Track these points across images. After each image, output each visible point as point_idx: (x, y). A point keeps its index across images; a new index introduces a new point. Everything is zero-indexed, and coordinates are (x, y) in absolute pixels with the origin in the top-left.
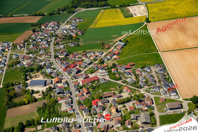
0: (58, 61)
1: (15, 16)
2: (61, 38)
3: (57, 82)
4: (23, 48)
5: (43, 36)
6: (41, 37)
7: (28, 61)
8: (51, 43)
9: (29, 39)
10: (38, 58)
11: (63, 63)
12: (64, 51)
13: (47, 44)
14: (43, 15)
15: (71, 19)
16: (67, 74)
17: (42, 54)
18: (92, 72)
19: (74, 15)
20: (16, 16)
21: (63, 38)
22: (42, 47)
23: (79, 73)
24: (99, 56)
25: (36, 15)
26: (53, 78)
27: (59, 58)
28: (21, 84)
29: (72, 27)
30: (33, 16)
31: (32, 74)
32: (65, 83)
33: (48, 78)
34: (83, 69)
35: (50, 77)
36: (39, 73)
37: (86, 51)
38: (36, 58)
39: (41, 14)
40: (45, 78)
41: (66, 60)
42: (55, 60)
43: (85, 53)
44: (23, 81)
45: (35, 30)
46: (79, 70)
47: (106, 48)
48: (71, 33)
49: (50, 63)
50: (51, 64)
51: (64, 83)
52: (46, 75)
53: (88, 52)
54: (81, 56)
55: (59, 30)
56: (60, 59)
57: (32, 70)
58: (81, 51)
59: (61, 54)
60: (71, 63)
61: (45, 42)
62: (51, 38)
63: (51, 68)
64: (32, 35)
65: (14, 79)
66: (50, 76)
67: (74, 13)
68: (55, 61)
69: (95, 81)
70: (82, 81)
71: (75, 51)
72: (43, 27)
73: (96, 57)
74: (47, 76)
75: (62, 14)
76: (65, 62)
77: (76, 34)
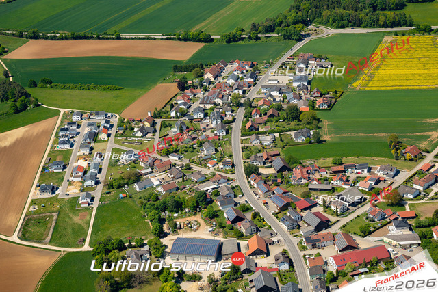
0: (255, 185)
1: (126, 39)
2: (265, 114)
3: (257, 252)
4: (149, 136)
5: (210, 103)
6: (202, 106)
7: (163, 176)
8: (233, 125)
9: (168, 108)
10: (196, 168)
11: (274, 193)
12: (274, 155)
13: (223, 128)
14: (209, 40)
15: (292, 58)
16: (285, 227)
17: (208, 159)
18: (366, 232)
19: (300, 45)
20: (129, 39)
21: (272, 115)
22: (208, 136)
23: (325, 231)
24: (385, 180)
25: (186, 39)
26: (241, 236)
27: (259, 174)
28: (146, 248)
29: (296, 81)
30: (179, 39)
31: (177, 218)
32: (281, 259)
33: (226, 235)
34: (338, 218)
35: (231, 233)
36: (198, 218)
37: (344, 160)
38: (190, 169)
39: (201, 37)
40: (217, 235)
41: (282, 182)
42: (246, 181)
43: (341, 168)
44: (152, 238)
45: (186, 82)
46: (324, 219)
47: (408, 158)
48: (295, 101)
49: (233, 188)
50: (236, 191)
51: (277, 259)
52: (222, 226)
53: (351, 166)
54: (328, 176)
55: (258, 87)
56: (263, 178)
57: (178, 206)
58: (329, 161)
59: (264, 163)
60: (296, 193)
61: (215, 122)
62: (233, 111)
63: (236, 204)
64: (178, 97)
65: (125, 228)
66: (231, 228)
67: (300, 39)
68: (248, 185)
69: (378, 262)
70: (335, 258)
71: (310, 158)
72: (208, 76)
73: (377, 183)
74: (224, 227)
75: (265, 40)
76: (278, 190)
77: (309, 105)
